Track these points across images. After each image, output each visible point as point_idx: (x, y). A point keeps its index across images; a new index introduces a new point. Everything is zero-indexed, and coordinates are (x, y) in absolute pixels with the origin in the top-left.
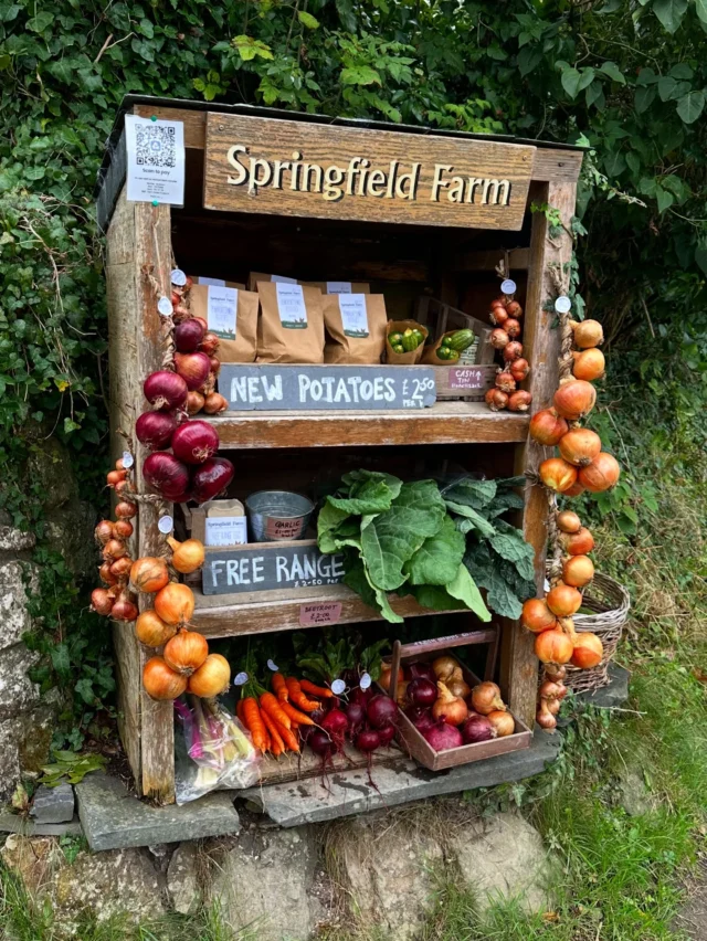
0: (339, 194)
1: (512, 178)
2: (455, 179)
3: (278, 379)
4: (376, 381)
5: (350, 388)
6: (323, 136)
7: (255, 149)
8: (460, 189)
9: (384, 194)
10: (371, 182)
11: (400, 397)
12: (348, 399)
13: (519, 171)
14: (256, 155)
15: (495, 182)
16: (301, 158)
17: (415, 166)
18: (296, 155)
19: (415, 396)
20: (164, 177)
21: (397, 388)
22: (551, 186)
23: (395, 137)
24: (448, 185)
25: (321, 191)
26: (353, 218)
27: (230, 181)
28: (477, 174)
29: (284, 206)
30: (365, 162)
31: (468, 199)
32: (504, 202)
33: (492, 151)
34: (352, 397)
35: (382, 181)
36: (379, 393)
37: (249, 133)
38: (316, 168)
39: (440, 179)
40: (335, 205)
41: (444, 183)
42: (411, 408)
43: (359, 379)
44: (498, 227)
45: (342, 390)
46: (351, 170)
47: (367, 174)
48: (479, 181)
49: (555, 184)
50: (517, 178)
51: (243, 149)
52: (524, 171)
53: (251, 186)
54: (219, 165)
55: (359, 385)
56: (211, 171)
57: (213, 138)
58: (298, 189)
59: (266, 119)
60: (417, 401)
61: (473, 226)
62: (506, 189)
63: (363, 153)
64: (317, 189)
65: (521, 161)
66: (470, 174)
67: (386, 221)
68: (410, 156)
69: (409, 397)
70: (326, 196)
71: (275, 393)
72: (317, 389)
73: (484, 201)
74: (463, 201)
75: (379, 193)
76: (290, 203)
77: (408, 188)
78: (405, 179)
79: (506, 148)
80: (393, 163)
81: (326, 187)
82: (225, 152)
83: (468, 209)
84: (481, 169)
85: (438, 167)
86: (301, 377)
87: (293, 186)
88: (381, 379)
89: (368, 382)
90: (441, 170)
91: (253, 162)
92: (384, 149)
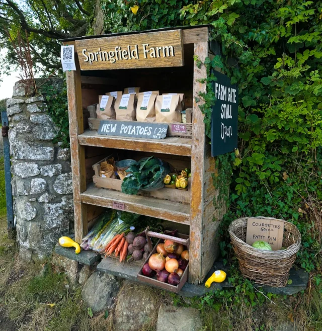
0: (114, 60)
1: (173, 44)
2: (151, 49)
3: (116, 125)
4: (146, 128)
5: (136, 129)
6: (105, 41)
7: (88, 50)
8: (154, 52)
9: (128, 58)
10: (123, 55)
11: (152, 134)
12: (135, 133)
13: (175, 41)
14: (89, 51)
15: (167, 47)
16: (101, 50)
17: (136, 46)
18: (99, 49)
19: (158, 134)
20: (70, 62)
21: (152, 131)
22: (195, 45)
23: (127, 37)
24: (149, 51)
25: (109, 60)
26: (121, 68)
27: (85, 61)
28: (159, 45)
29: (100, 66)
30: (119, 48)
31: (158, 56)
32: (172, 55)
33: (162, 35)
34: (136, 133)
35: (126, 54)
36: (146, 132)
37: (86, 44)
38: (106, 52)
39: (146, 50)
40: (114, 64)
41: (147, 51)
42: (155, 139)
43: (140, 127)
44: (172, 65)
45: (134, 131)
46: (116, 51)
47: (121, 52)
48: (160, 48)
49: (196, 44)
50: (175, 44)
51: (85, 50)
52: (177, 41)
53: (90, 61)
54: (81, 56)
55: (140, 129)
56: (80, 58)
57: (78, 48)
58: (102, 60)
59: (89, 39)
60: (158, 136)
61: (162, 66)
62: (172, 49)
63: (118, 45)
64: (108, 60)
65: (175, 37)
66: (157, 45)
67: (131, 68)
68: (133, 43)
69: (156, 135)
70: (111, 62)
71: (113, 130)
72: (126, 129)
73: (164, 56)
74: (156, 57)
75: (126, 58)
76: (102, 65)
77: (136, 55)
78: (134, 52)
79: (168, 33)
80: (128, 46)
81: (110, 58)
82: (82, 52)
83: (159, 60)
84: (159, 43)
85: (144, 45)
86: (123, 125)
87: (101, 60)
88: (147, 127)
89: (143, 128)
90: (145, 46)
91: (89, 54)
92: (124, 42)
